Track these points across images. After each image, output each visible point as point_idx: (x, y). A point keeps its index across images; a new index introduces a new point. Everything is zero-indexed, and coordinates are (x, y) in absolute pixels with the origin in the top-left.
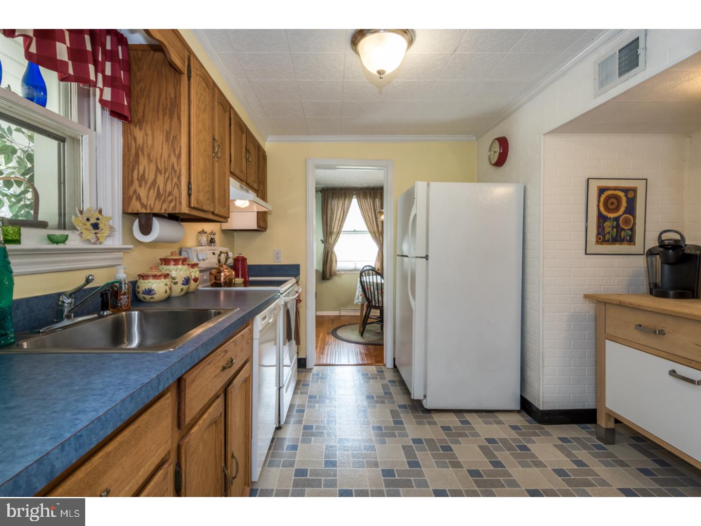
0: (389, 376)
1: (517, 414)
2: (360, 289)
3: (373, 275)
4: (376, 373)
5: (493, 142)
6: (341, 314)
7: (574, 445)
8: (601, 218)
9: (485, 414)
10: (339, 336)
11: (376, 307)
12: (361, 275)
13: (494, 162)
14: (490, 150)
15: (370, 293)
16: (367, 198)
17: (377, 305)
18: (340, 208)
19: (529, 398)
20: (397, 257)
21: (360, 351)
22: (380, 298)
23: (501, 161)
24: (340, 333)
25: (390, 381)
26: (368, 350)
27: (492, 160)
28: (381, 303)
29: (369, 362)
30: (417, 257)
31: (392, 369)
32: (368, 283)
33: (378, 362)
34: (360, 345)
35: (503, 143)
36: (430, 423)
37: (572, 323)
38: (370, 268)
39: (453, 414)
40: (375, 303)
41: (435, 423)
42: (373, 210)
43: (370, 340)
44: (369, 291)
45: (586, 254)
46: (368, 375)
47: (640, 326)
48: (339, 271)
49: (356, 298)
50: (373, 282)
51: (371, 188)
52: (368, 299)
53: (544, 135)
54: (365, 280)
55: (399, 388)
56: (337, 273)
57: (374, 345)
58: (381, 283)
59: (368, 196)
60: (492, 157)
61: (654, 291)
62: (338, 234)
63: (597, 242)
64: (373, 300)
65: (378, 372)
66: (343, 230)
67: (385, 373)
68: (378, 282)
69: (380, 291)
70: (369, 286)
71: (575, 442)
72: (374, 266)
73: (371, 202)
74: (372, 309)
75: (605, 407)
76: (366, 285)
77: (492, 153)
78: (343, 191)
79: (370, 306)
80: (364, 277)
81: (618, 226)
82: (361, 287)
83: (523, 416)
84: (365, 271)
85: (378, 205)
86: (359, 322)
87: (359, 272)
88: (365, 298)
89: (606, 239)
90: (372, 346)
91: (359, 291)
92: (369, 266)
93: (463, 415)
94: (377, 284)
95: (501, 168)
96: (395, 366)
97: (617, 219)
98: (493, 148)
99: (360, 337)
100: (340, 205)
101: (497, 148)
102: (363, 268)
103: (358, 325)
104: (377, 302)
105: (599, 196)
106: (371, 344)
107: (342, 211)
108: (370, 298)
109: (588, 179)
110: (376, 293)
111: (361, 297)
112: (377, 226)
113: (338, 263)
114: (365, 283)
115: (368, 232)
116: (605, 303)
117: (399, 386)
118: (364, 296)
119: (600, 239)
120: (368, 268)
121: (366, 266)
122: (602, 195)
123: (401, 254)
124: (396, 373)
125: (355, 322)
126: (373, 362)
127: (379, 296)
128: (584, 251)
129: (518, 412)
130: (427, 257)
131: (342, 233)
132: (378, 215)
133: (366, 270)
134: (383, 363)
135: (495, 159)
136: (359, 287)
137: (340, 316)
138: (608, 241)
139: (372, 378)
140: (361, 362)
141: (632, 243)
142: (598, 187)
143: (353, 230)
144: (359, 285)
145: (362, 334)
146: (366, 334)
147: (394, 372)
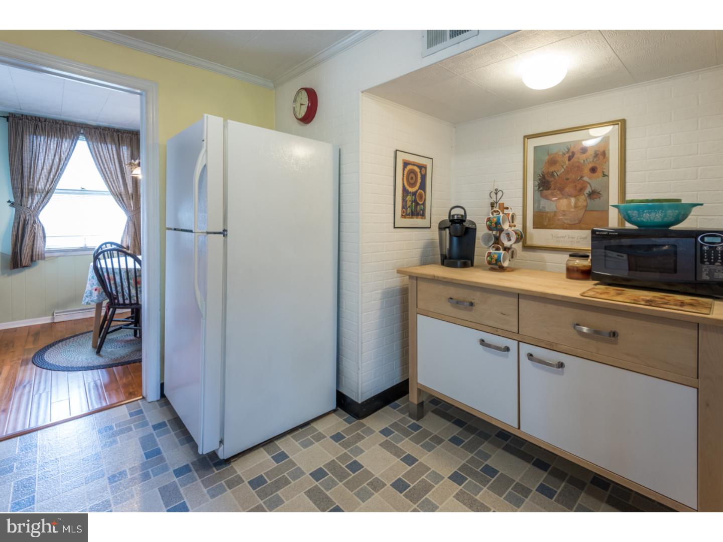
0: (154, 416)
1: (333, 415)
2: (95, 281)
3: (118, 257)
4: (129, 418)
5: (299, 92)
6: (55, 321)
7: (396, 434)
8: (405, 191)
9: (301, 430)
10: (48, 364)
11: (124, 306)
12: (96, 258)
13: (300, 116)
14: (295, 101)
15: (113, 286)
16: (106, 143)
17: (127, 302)
18: (52, 152)
19: (345, 392)
20: (167, 231)
21: (95, 382)
22: (133, 292)
23: (308, 118)
24: (51, 357)
25: (155, 427)
26: (112, 376)
27: (298, 114)
28: (135, 298)
29: (115, 400)
30: (208, 233)
31: (157, 401)
32: (110, 271)
33: (131, 395)
34: (95, 371)
35: (312, 95)
36: (231, 484)
37: (385, 300)
38: (114, 247)
39: (262, 449)
40: (124, 300)
41: (239, 480)
42: (116, 161)
43: (113, 357)
44: (112, 282)
45: (395, 228)
46: (111, 428)
47: (451, 299)
48: (50, 251)
49: (85, 295)
50: (120, 269)
51: (114, 129)
52: (109, 295)
53: (362, 92)
54: (104, 266)
55: (173, 433)
56: (46, 255)
57: (122, 364)
58: (135, 269)
59: (109, 139)
60: (297, 109)
61: (445, 261)
62: (47, 193)
63: (402, 215)
64: (120, 295)
65: (131, 415)
66: (58, 187)
67: (145, 414)
68: (129, 267)
69: (132, 282)
70: (111, 276)
71: (397, 431)
72: (119, 242)
73: (114, 149)
74: (117, 309)
75: (417, 383)
76: (105, 274)
77: (298, 104)
78: (58, 126)
79: (114, 304)
80: (102, 261)
81: (415, 201)
82: (95, 277)
83: (340, 416)
84: (103, 252)
85: (125, 155)
86: (92, 328)
87: (93, 252)
88: (104, 294)
89: (408, 212)
90: (120, 368)
91: (91, 283)
92: (112, 243)
93: (276, 444)
94: (127, 271)
95: (309, 126)
96: (163, 395)
97: (414, 194)
98: (298, 99)
99: (95, 356)
100: (53, 146)
101: (304, 99)
102: (100, 247)
103: (91, 335)
104: (127, 296)
105: (404, 170)
106: (117, 365)
107: (57, 157)
108: (114, 292)
109: (396, 150)
110: (125, 284)
111: (95, 294)
112: (125, 184)
113: (47, 239)
114: (104, 270)
115: (109, 193)
116: (417, 277)
117: (174, 430)
118: (102, 290)
119: (404, 212)
120: (109, 247)
121: (106, 244)
122: (406, 169)
123: (173, 227)
124: (165, 407)
125: (86, 331)
126: (122, 397)
127: (131, 288)
128: (393, 225)
129: (334, 411)
130: (224, 233)
131: (56, 191)
132: (127, 168)
133: (107, 251)
134: (142, 395)
135: (302, 112)
136: (93, 278)
137: (53, 325)
138: (409, 215)
139: (122, 432)
140: (97, 406)
141: (424, 217)
142: (403, 160)
143: (80, 189)
144: (91, 273)
145: (98, 350)
146: (107, 349)
147: (161, 406)
